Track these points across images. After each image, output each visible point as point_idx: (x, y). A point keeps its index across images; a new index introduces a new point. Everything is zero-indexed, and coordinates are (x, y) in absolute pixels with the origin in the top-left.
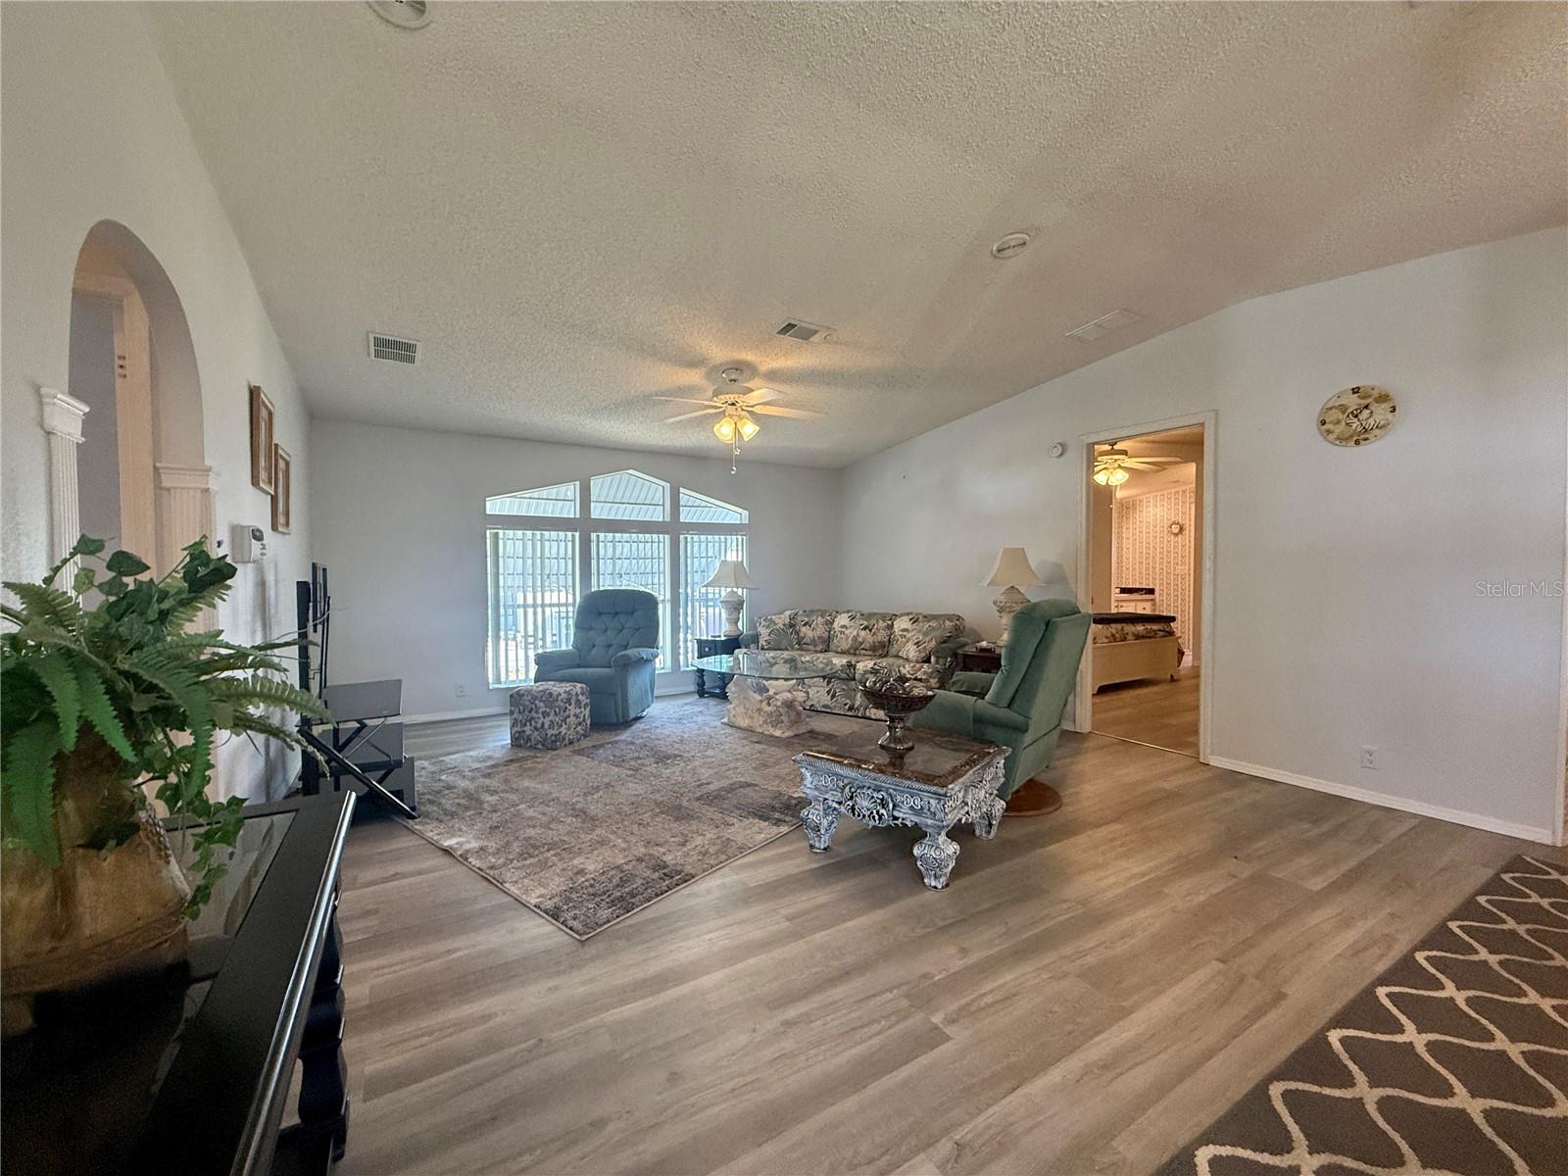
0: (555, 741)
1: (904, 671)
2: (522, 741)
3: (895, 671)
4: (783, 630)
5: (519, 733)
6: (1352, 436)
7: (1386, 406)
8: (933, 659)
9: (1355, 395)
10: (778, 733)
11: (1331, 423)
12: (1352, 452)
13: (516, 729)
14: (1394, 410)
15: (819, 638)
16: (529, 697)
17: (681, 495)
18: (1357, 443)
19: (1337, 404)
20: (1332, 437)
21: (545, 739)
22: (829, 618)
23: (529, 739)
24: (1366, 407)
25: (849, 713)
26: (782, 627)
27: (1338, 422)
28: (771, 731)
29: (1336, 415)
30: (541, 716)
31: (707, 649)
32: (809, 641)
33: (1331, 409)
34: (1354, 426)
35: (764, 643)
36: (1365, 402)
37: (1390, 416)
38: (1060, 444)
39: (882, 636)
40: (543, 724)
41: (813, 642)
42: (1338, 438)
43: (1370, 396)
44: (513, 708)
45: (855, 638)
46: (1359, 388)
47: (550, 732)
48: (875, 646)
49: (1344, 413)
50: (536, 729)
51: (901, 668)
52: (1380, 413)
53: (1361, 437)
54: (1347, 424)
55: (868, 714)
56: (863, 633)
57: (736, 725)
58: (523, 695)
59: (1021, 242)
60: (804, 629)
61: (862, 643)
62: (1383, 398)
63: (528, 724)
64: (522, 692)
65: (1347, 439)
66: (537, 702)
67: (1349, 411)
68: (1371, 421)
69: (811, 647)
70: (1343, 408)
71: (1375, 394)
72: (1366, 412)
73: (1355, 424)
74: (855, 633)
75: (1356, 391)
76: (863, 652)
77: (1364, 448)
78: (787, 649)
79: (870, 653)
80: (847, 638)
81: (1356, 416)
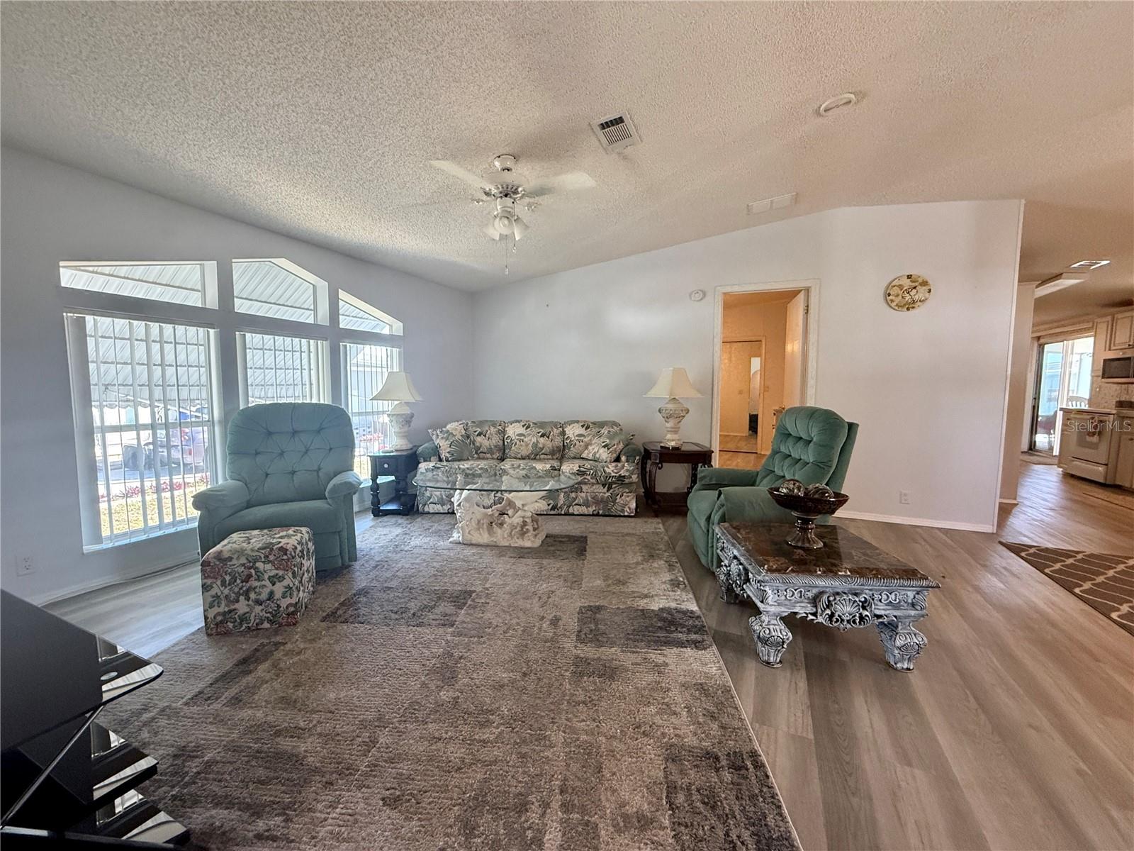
0: (294, 613)
1: (608, 470)
2: (231, 625)
3: (600, 471)
4: (463, 441)
5: (224, 614)
6: (905, 305)
7: (926, 288)
8: (623, 458)
9: (909, 280)
10: (528, 544)
11: (893, 295)
12: (905, 314)
13: (216, 610)
14: (930, 291)
15: (496, 447)
16: (243, 560)
17: (341, 302)
18: (908, 309)
19: (897, 284)
20: (893, 305)
21: (276, 614)
22: (500, 428)
23: (244, 618)
24: (915, 288)
25: (552, 512)
26: (460, 438)
27: (898, 296)
28: (520, 543)
29: (896, 290)
30: (267, 583)
31: (386, 466)
32: (485, 450)
33: (894, 286)
34: (907, 299)
35: (448, 455)
36: (914, 284)
37: (927, 295)
38: (702, 291)
39: (558, 441)
40: (272, 594)
41: (490, 451)
42: (897, 305)
43: (918, 281)
44: (209, 581)
45: (535, 445)
46: (911, 275)
47: (284, 603)
48: (553, 450)
49: (901, 290)
50: (259, 602)
51: (606, 468)
52: (921, 293)
53: (910, 306)
54: (903, 297)
55: (571, 510)
56: (542, 440)
57: (474, 542)
58: (230, 559)
59: (848, 100)
60: (479, 439)
61: (542, 449)
62: (925, 283)
63: (242, 598)
64: (226, 555)
65: (902, 307)
66: (258, 564)
67: (905, 288)
68: (917, 297)
69: (489, 456)
70: (900, 287)
71: (920, 280)
72: (914, 291)
73: (908, 297)
74: (534, 440)
75: (909, 277)
76: (542, 456)
77: (912, 312)
78: (468, 459)
79: (550, 457)
80: (527, 445)
81: (908, 293)
